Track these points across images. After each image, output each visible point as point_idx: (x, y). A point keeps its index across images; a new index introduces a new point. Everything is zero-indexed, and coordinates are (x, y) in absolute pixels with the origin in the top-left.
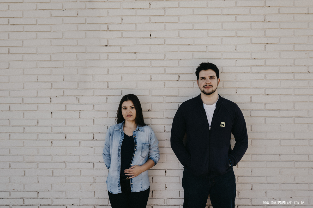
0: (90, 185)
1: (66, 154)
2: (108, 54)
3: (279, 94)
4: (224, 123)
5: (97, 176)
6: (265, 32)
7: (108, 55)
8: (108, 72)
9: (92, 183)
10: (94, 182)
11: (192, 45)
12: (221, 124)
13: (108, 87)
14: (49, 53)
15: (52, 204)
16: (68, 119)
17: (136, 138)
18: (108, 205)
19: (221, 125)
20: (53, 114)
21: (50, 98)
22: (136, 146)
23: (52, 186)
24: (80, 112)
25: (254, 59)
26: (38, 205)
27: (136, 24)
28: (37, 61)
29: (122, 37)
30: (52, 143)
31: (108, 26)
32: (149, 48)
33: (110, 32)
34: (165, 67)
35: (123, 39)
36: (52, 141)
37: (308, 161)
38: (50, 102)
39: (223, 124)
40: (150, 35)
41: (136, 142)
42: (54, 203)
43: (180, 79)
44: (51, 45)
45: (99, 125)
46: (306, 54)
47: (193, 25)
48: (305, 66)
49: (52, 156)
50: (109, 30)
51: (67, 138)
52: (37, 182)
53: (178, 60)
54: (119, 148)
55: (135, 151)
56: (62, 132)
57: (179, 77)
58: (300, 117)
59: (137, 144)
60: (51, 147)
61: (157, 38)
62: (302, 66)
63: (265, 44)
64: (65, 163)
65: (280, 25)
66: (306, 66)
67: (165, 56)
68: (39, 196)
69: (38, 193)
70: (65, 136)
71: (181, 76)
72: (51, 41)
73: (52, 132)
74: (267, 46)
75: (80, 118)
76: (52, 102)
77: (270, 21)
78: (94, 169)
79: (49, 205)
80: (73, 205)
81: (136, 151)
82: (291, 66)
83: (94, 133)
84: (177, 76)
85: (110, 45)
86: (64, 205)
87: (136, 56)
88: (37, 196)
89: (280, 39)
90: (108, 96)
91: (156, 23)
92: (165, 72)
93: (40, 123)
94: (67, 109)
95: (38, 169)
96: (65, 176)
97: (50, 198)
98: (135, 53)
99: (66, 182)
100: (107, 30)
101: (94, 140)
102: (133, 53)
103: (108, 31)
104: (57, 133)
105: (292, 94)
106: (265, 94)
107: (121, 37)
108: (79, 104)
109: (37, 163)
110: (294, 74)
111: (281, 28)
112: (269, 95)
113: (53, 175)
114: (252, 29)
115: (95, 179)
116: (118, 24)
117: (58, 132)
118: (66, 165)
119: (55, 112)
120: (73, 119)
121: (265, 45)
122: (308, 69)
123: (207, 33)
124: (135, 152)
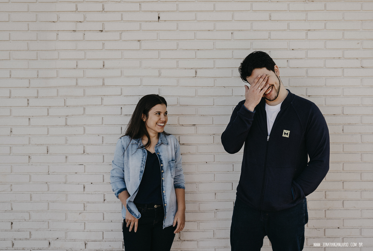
0: (79, 214)
1: (48, 173)
2: (103, 42)
3: (324, 96)
4: (288, 132)
5: (88, 202)
6: (307, 15)
7: (103, 44)
8: (103, 66)
9: (82, 212)
10: (84, 210)
11: (213, 31)
12: (284, 132)
13: (103, 84)
14: (26, 40)
15: (30, 238)
16: (51, 127)
17: (160, 154)
18: (103, 240)
19: (283, 134)
20: (31, 120)
21: (27, 100)
22: (163, 166)
23: (30, 214)
24: (67, 117)
25: (293, 49)
26: (12, 240)
27: (141, 3)
28: (10, 50)
29: (122, 19)
30: (30, 158)
31: (103, 6)
32: (157, 34)
33: (106, 13)
34: (178, 60)
35: (123, 22)
36: (30, 155)
37: (361, 181)
38: (27, 105)
39: (286, 133)
40: (159, 18)
41: (161, 161)
42: (33, 237)
43: (198, 75)
44: (28, 29)
45: (91, 134)
46: (358, 43)
47: (214, 5)
48: (357, 59)
49: (30, 175)
50: (105, 10)
51: (50, 152)
52: (11, 209)
53: (195, 50)
54: (142, 169)
55: (162, 173)
56: (44, 144)
57: (196, 72)
58: (350, 125)
59: (162, 164)
60: (29, 164)
61: (167, 21)
62: (354, 59)
63: (306, 30)
64: (48, 185)
65: (325, 6)
66: (359, 59)
67: (178, 45)
68: (13, 228)
69: (12, 223)
70: (47, 149)
71: (198, 71)
72: (28, 24)
73: (29, 144)
74: (309, 33)
75: (67, 126)
76: (30, 105)
77: (313, 1)
78: (85, 193)
79: (26, 239)
80: (58, 239)
81: (164, 172)
82: (339, 59)
83: (84, 145)
84: (194, 71)
85: (106, 30)
86: (46, 238)
87: (140, 45)
88: (10, 227)
89: (325, 24)
90: (104, 96)
91: (166, 2)
92: (178, 66)
93: (14, 132)
94: (50, 114)
95: (12, 192)
96: (47, 202)
97: (27, 230)
98: (139, 41)
99: (48, 210)
100: (102, 10)
101: (85, 154)
102: (136, 41)
103: (103, 12)
104: (36, 145)
105: (340, 96)
106: (307, 95)
107: (120, 20)
108: (66, 107)
109: (10, 185)
110: (343, 69)
111: (326, 10)
112: (312, 97)
113: (31, 200)
114: (290, 11)
115: (85, 205)
116: (117, 3)
117: (38, 144)
118: (48, 187)
119: (33, 117)
120: (57, 127)
121: (306, 32)
122: (361, 63)
123: (233, 15)
124: (162, 175)
